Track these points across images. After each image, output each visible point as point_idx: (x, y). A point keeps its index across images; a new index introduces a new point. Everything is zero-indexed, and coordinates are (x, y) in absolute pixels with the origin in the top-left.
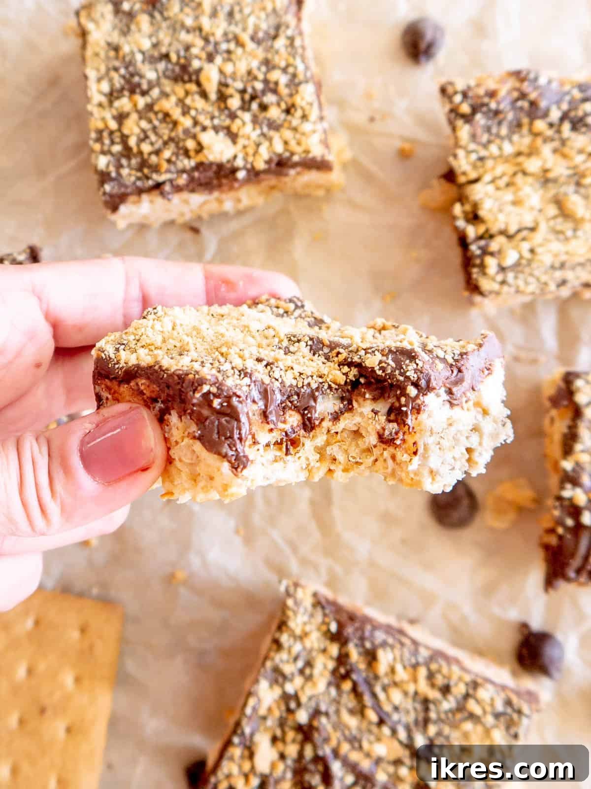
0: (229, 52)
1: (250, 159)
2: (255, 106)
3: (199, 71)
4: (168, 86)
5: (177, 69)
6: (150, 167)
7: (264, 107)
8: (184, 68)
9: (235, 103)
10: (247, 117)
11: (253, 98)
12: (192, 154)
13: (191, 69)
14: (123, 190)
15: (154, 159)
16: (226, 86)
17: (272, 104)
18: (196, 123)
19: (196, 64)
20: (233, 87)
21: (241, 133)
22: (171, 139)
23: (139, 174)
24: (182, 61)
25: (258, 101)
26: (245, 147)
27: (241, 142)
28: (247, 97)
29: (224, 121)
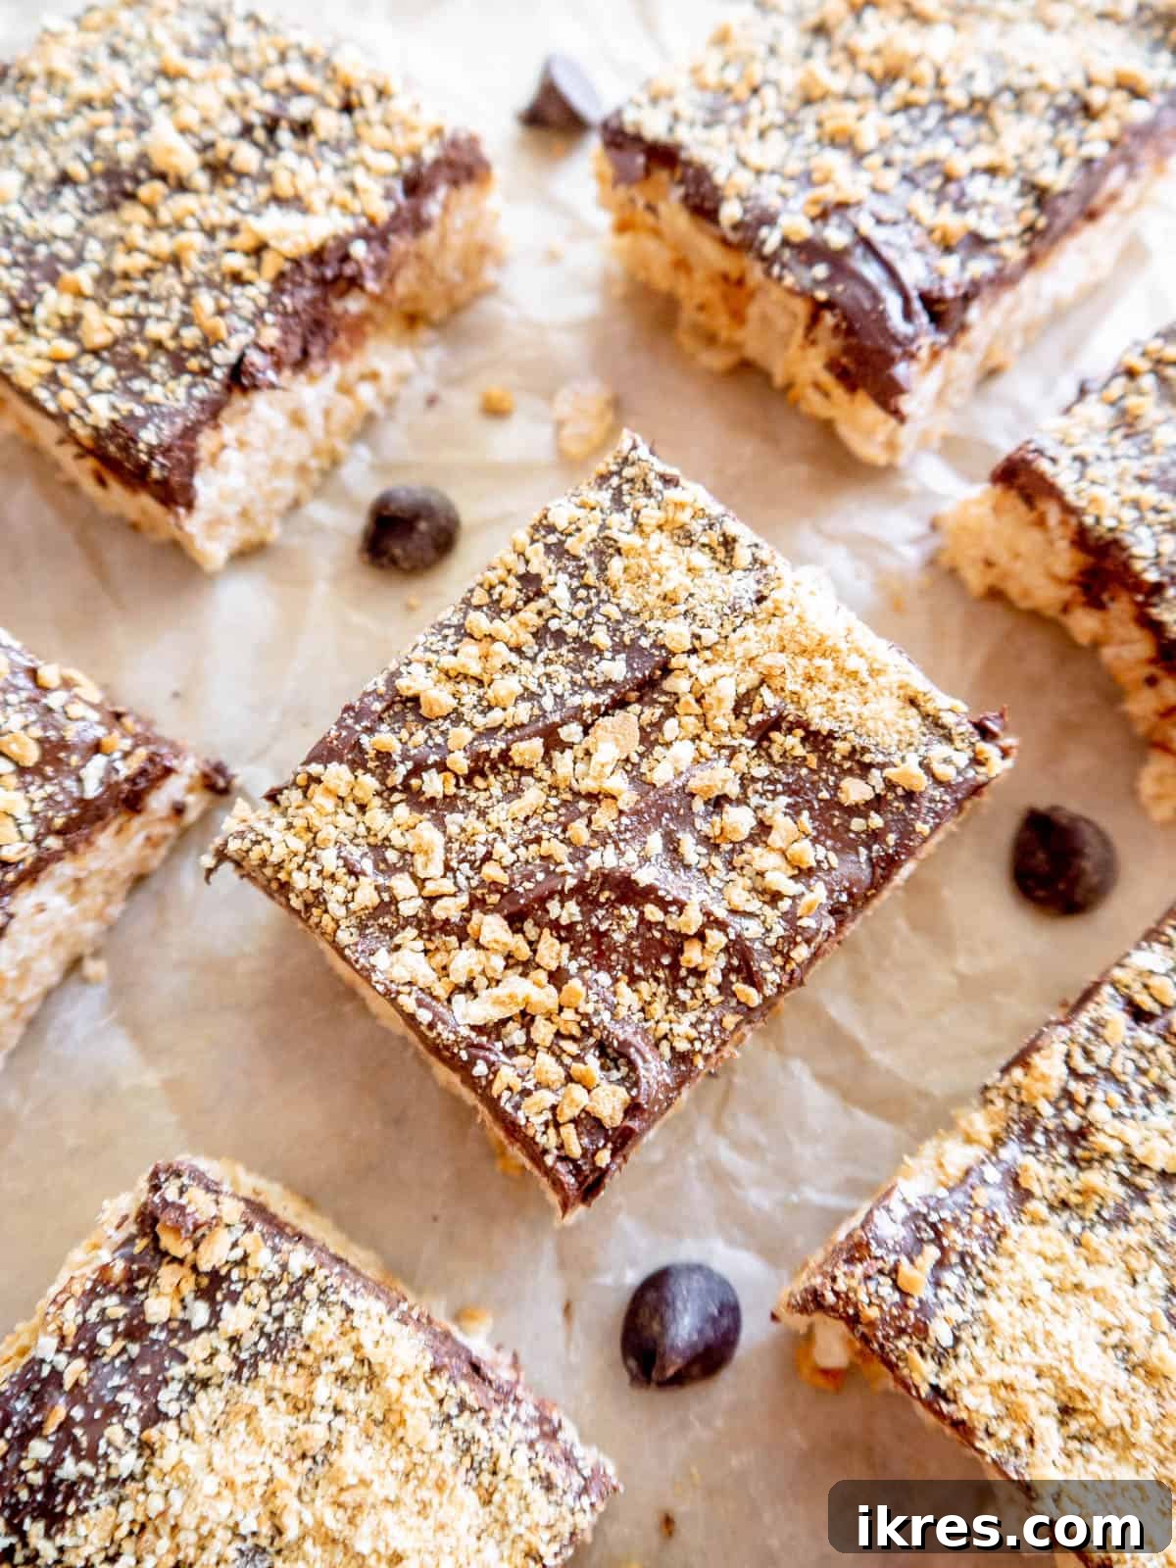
0: (166, 101)
1: (356, 206)
2: (284, 136)
3: (143, 159)
4: (106, 224)
5: (101, 186)
6: (195, 352)
7: (303, 129)
8: (112, 174)
9: (247, 157)
10: (288, 158)
11: (271, 128)
12: (248, 274)
13: (125, 166)
14: (179, 422)
15: (191, 336)
16: (209, 146)
17: (313, 112)
18: (211, 233)
19: (127, 152)
20: (224, 136)
21: (302, 188)
22: (190, 287)
23: (186, 379)
24: (99, 166)
25: (284, 124)
26: (330, 202)
27: (317, 200)
28: (260, 134)
29: (256, 192)
